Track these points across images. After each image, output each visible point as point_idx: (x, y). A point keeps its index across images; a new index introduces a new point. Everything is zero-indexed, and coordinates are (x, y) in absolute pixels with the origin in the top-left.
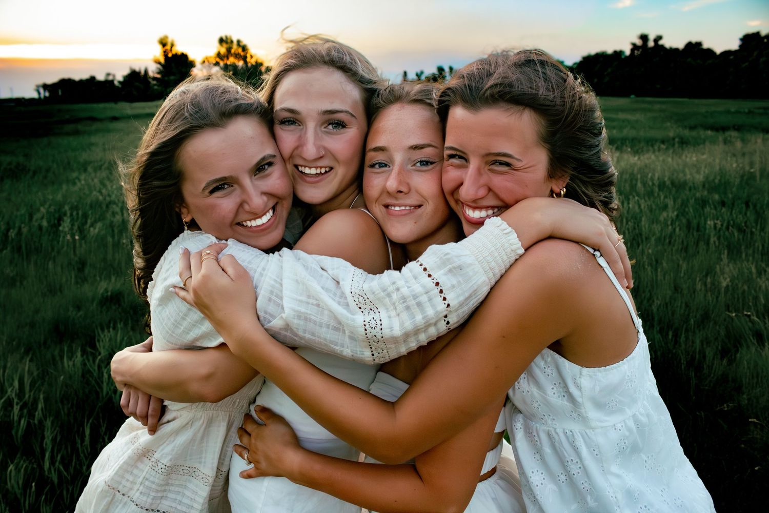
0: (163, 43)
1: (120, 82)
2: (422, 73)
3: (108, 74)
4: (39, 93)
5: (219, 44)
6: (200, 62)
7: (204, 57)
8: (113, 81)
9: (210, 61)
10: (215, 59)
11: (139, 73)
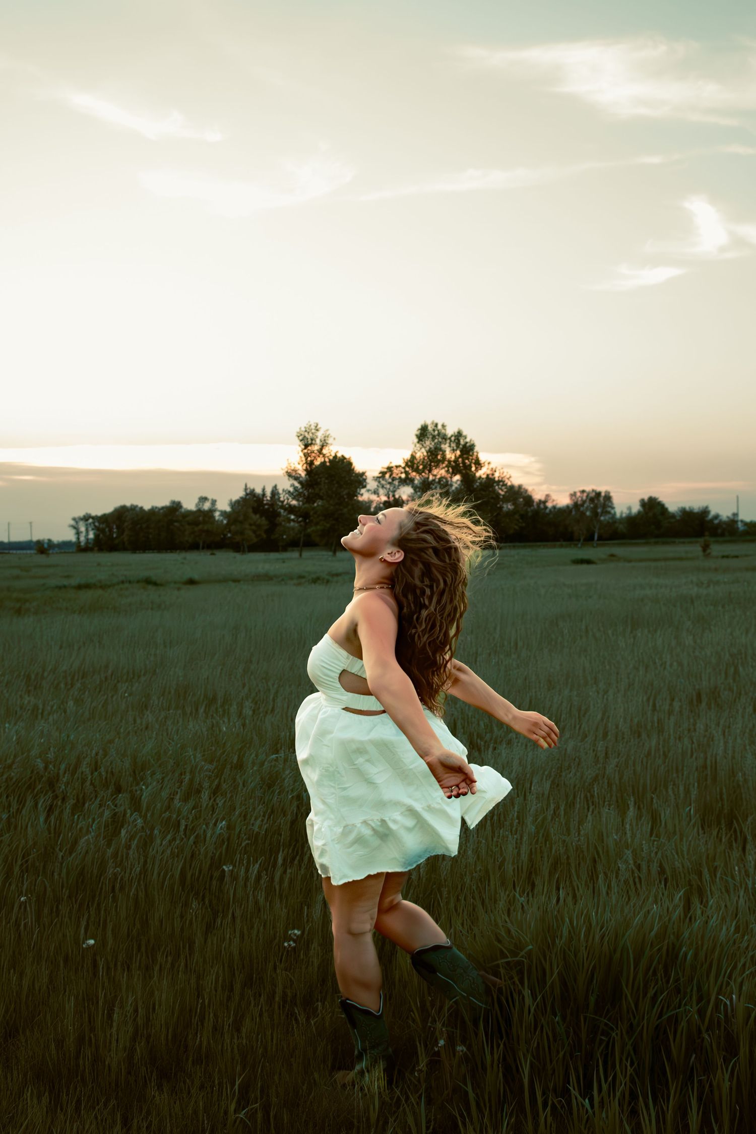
0: (307, 444)
1: (224, 513)
3: (203, 499)
4: (78, 533)
5: (416, 440)
6: (377, 479)
7: (383, 468)
8: (211, 511)
9: (394, 475)
10: (406, 473)
11: (261, 496)
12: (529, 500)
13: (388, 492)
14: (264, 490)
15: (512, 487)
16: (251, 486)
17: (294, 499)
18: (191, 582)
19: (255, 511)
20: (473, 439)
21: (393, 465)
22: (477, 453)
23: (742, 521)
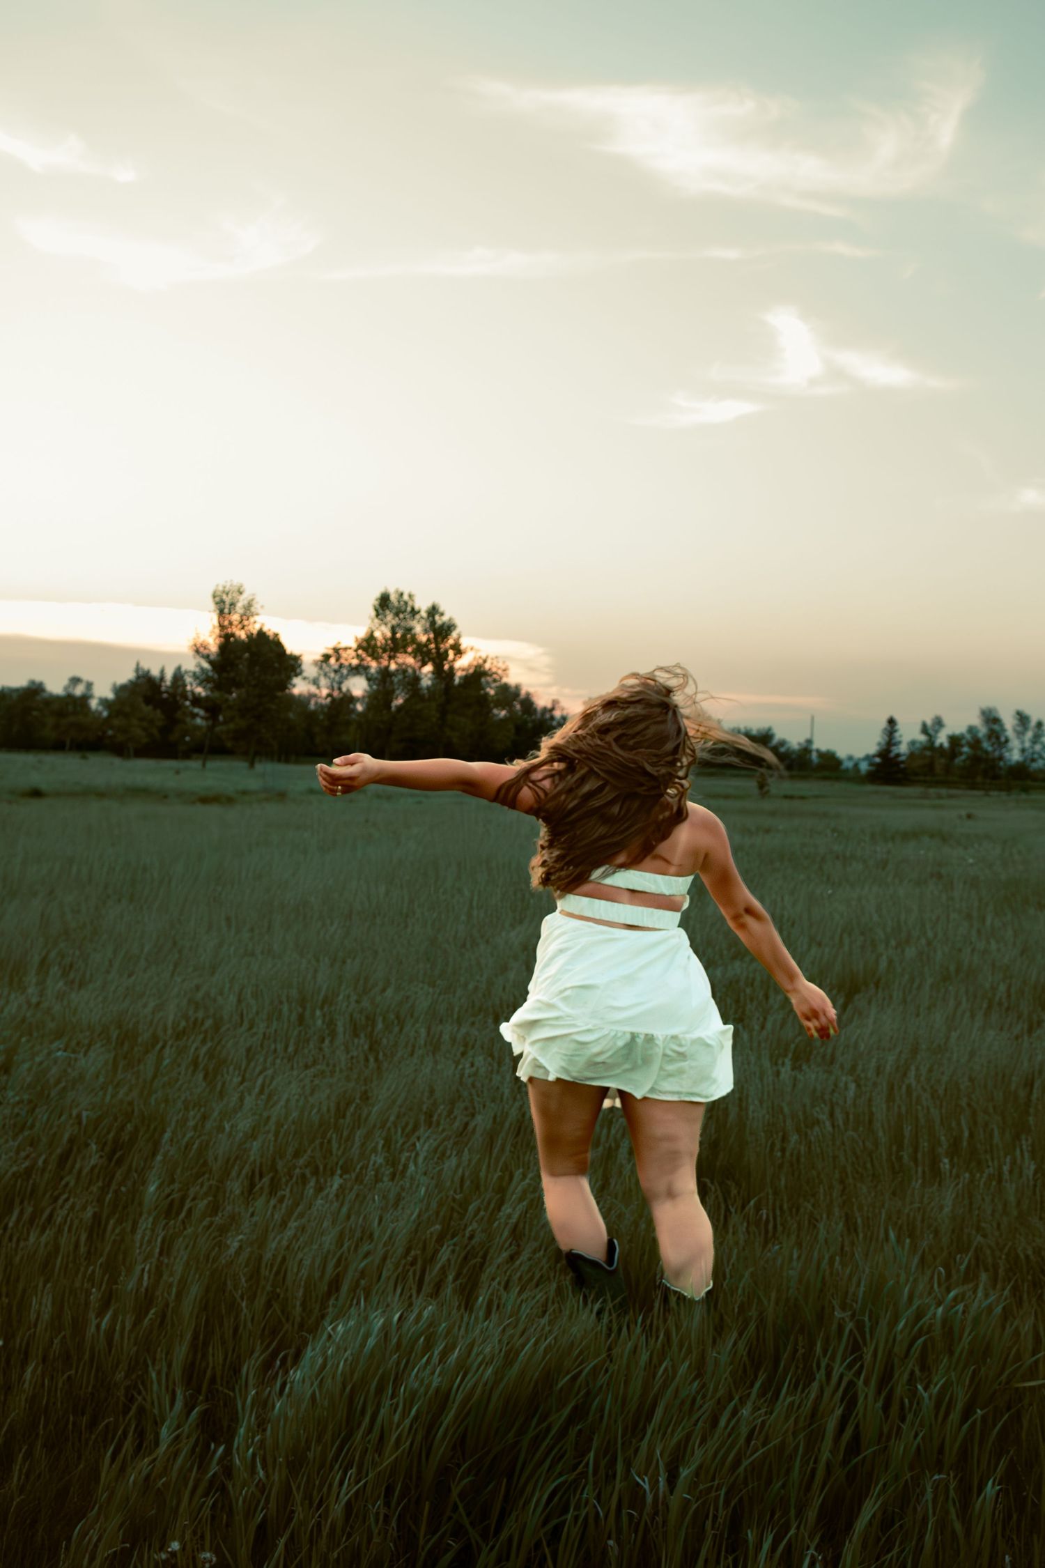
0: (223, 606)
1: (104, 702)
2: (939, 723)
3: (75, 681)
5: (373, 613)
6: (316, 663)
7: (327, 648)
8: (85, 698)
9: (342, 661)
10: (358, 656)
11: (158, 681)
12: (528, 703)
13: (332, 683)
14: (162, 671)
15: (505, 687)
16: (145, 665)
17: (200, 684)
18: (36, 793)
19: (148, 700)
20: (454, 616)
21: (343, 645)
22: (459, 637)
23: (818, 751)
